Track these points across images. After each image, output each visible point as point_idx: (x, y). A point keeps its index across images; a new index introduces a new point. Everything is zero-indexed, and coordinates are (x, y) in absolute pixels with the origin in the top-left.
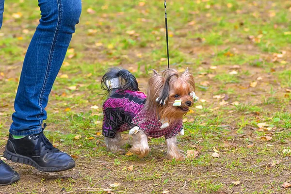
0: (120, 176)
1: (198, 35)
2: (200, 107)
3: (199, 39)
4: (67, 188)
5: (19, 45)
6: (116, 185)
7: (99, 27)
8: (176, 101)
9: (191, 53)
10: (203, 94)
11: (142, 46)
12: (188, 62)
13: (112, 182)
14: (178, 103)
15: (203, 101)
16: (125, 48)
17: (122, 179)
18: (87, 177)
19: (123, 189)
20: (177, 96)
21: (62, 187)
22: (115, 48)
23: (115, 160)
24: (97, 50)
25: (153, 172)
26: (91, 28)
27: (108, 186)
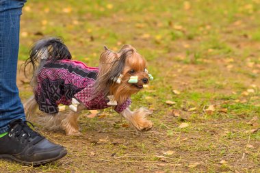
0: (174, 145)
1: (244, 32)
2: (252, 91)
3: (246, 36)
4: (118, 153)
5: (70, 32)
6: (170, 153)
7: (146, 22)
8: (132, 77)
9: (238, 47)
10: (254, 81)
11: (190, 38)
12: (236, 53)
13: (166, 151)
14: (134, 79)
15: (254, 86)
16: (173, 39)
17: (177, 148)
18: (138, 144)
19: (178, 157)
20: (133, 71)
21: (113, 152)
22: (163, 39)
23: (168, 131)
24: (145, 40)
25: (209, 144)
26: (139, 22)
27: (161, 154)
